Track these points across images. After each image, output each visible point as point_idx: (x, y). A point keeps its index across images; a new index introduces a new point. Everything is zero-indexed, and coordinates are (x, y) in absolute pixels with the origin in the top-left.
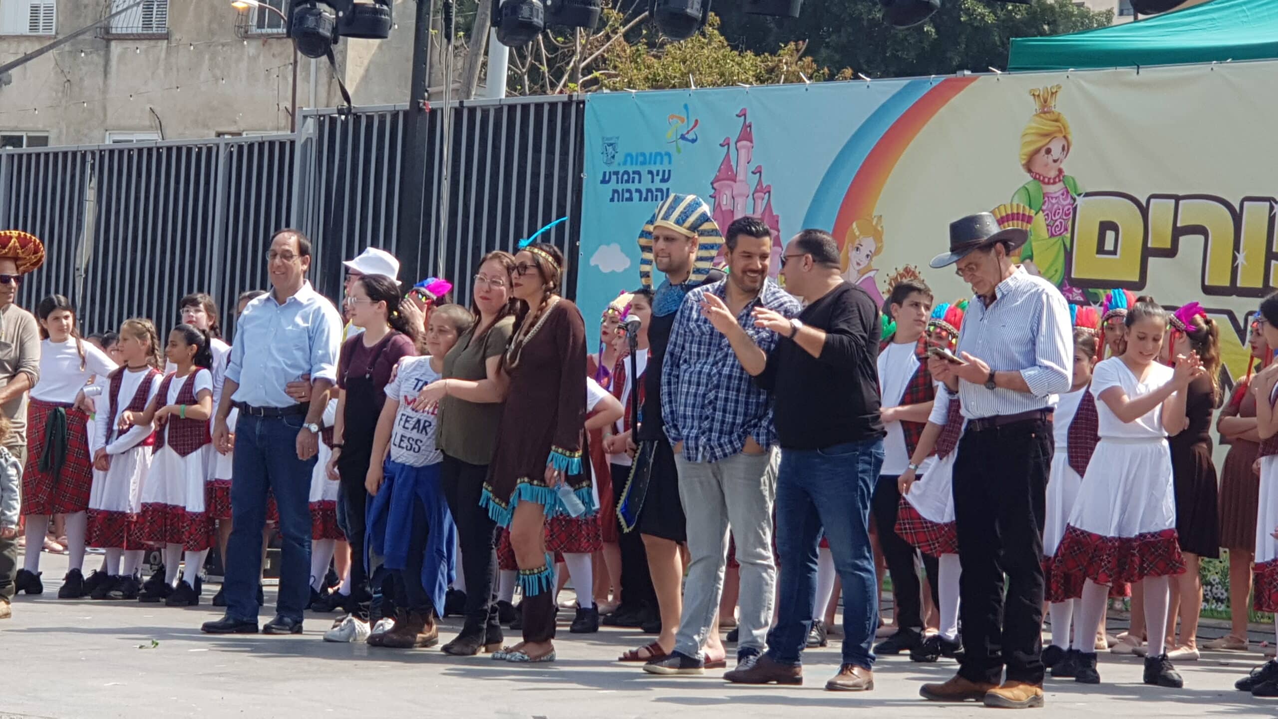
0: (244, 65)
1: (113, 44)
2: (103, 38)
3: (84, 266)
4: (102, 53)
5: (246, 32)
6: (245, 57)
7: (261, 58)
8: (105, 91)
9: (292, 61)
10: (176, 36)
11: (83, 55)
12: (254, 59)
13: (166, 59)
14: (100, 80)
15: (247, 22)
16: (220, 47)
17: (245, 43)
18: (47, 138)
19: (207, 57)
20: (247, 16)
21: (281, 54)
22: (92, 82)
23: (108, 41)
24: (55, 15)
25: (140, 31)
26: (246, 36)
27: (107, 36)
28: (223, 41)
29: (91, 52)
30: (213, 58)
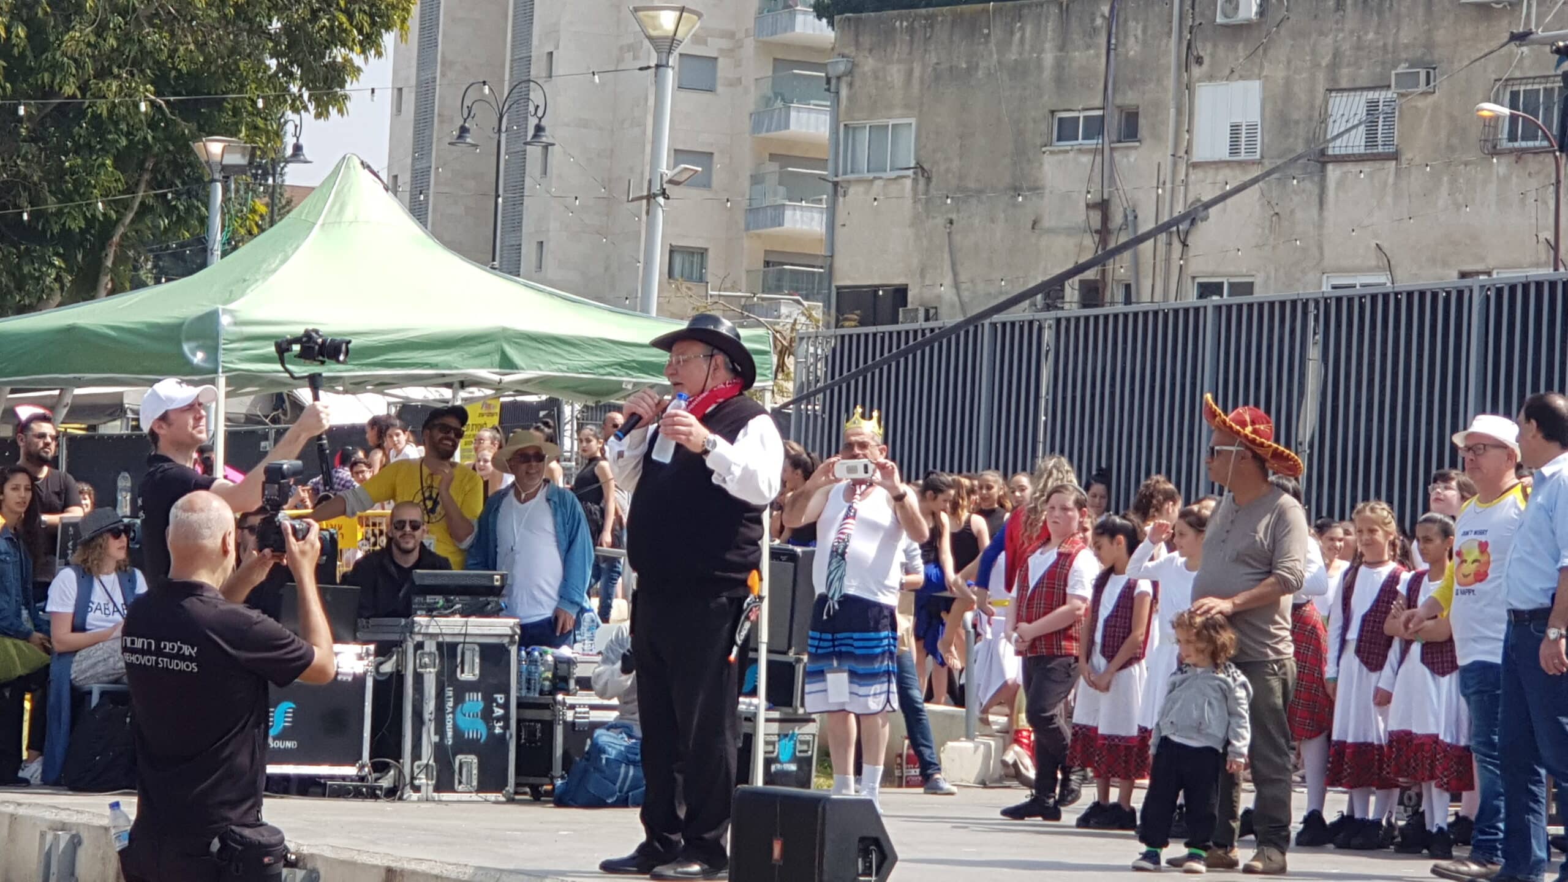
0: (1492, 187)
1: (1330, 167)
2: (1318, 162)
3: (1307, 439)
4: (1316, 179)
5: (1495, 147)
6: (1495, 178)
7: (1514, 180)
8: (1320, 225)
9: (1553, 181)
10: (1406, 156)
11: (1295, 182)
12: (1506, 179)
13: (1395, 184)
14: (1314, 211)
15: (1496, 134)
16: (1462, 167)
17: (1495, 160)
18: (1252, 284)
19: (1445, 179)
20: (1496, 127)
21: (1538, 173)
22: (1304, 215)
23: (1324, 164)
24: (1259, 134)
25: (1362, 150)
26: (1495, 152)
27: (1323, 159)
28: (1465, 158)
29: (1304, 179)
30: (1453, 181)
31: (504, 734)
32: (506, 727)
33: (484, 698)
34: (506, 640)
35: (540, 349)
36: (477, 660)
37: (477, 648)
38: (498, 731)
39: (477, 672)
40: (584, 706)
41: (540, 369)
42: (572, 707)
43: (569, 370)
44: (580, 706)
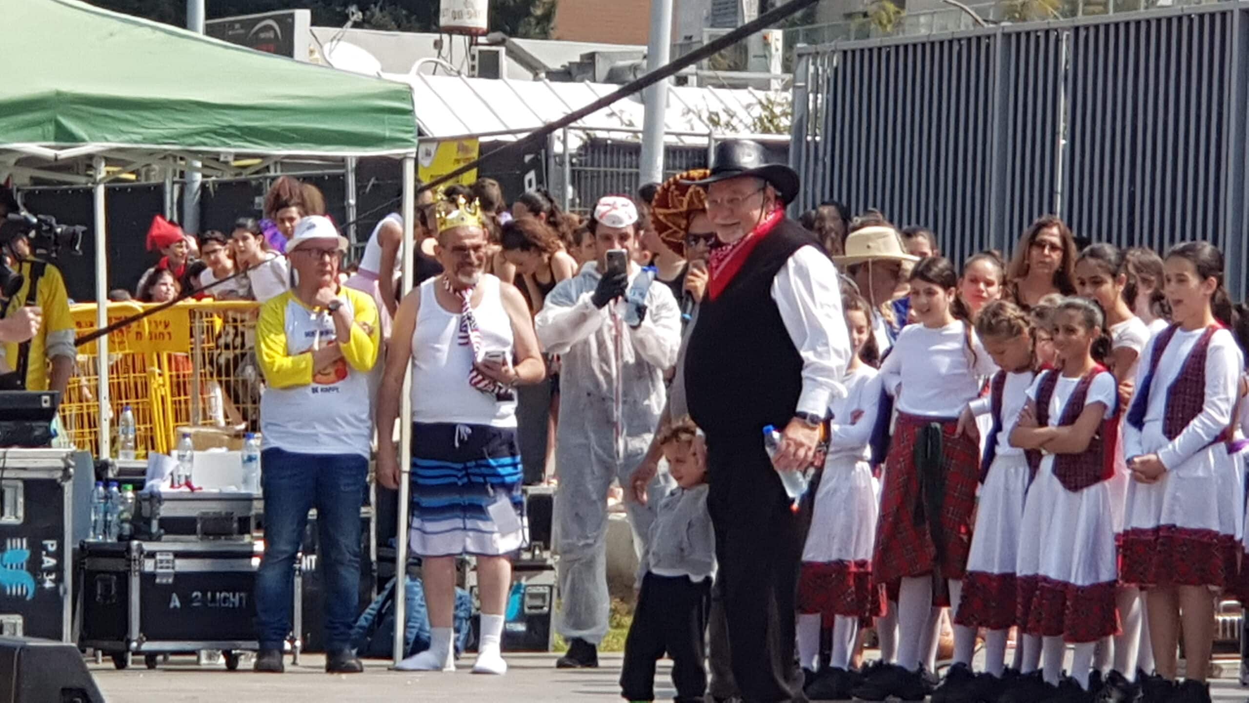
31: (57, 588)
32: (59, 580)
33: (30, 546)
34: (58, 475)
35: (106, 116)
36: (21, 500)
37: (20, 484)
38: (48, 585)
39: (21, 513)
40: (167, 552)
41: (107, 140)
42: (152, 555)
43: (145, 140)
44: (161, 552)
